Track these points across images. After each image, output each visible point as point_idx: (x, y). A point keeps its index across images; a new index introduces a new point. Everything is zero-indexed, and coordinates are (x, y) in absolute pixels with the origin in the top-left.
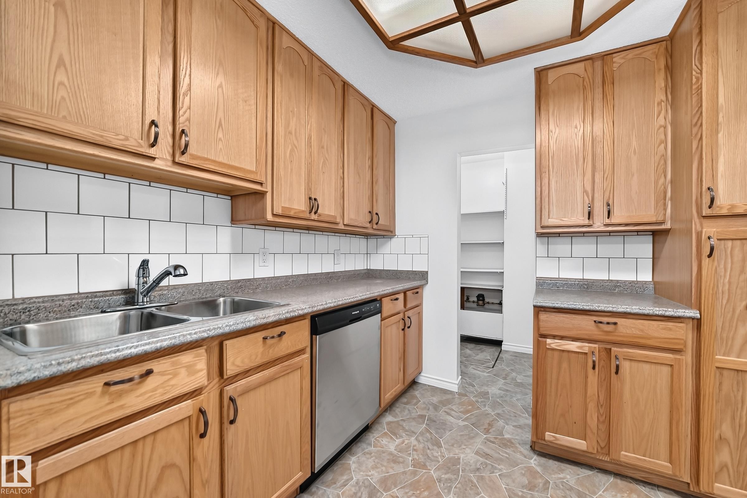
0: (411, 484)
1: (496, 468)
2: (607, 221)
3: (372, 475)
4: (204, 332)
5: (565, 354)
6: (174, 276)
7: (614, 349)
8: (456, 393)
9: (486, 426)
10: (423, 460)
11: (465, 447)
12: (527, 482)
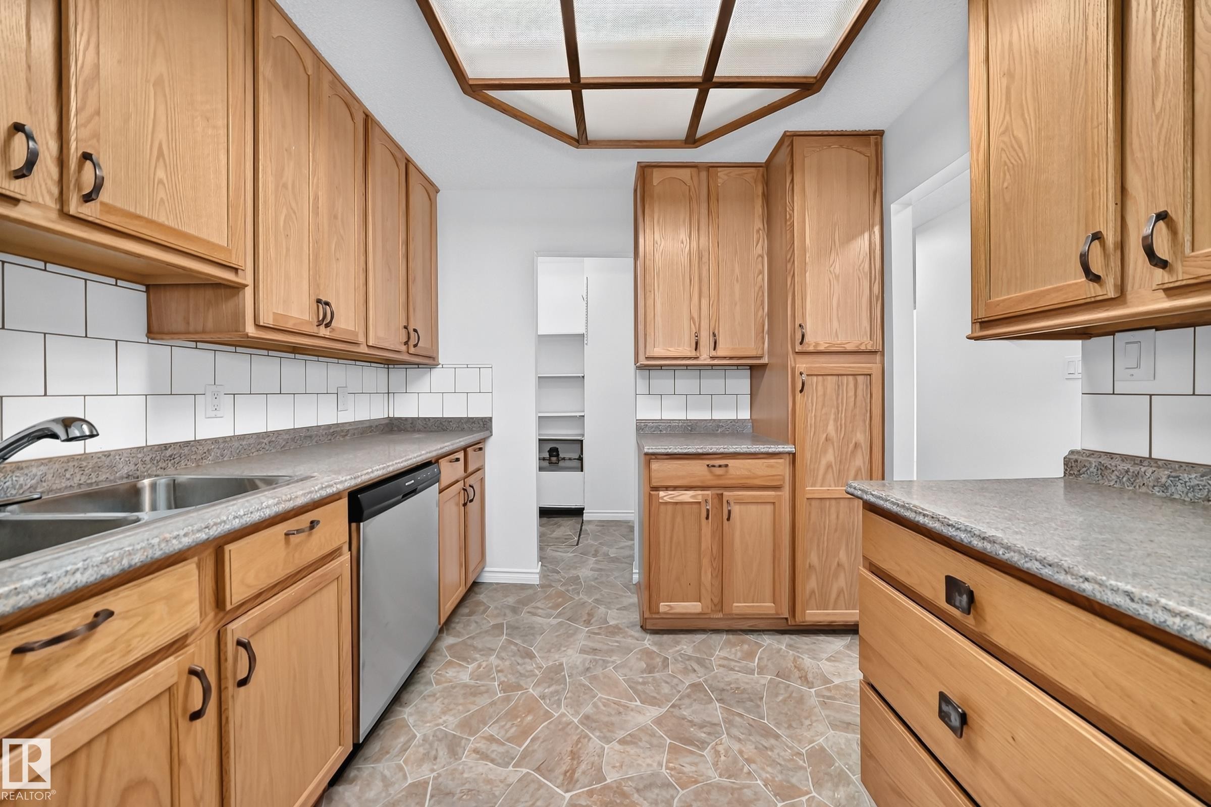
0: (506, 714)
1: (608, 662)
2: (713, 353)
3: (445, 722)
4: (199, 531)
5: (678, 507)
6: (64, 441)
7: (726, 494)
8: (538, 585)
9: (585, 617)
10: (514, 680)
11: (565, 649)
12: (645, 666)
